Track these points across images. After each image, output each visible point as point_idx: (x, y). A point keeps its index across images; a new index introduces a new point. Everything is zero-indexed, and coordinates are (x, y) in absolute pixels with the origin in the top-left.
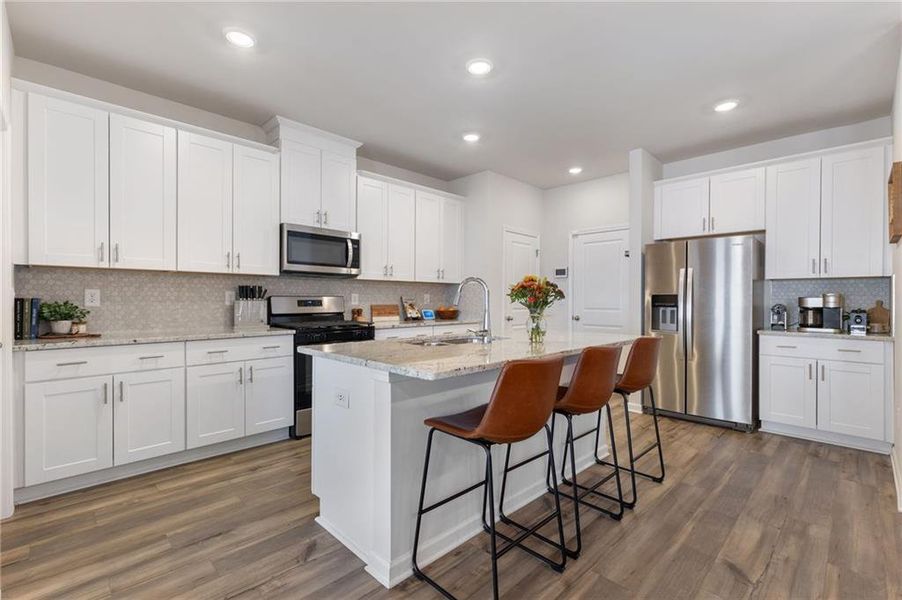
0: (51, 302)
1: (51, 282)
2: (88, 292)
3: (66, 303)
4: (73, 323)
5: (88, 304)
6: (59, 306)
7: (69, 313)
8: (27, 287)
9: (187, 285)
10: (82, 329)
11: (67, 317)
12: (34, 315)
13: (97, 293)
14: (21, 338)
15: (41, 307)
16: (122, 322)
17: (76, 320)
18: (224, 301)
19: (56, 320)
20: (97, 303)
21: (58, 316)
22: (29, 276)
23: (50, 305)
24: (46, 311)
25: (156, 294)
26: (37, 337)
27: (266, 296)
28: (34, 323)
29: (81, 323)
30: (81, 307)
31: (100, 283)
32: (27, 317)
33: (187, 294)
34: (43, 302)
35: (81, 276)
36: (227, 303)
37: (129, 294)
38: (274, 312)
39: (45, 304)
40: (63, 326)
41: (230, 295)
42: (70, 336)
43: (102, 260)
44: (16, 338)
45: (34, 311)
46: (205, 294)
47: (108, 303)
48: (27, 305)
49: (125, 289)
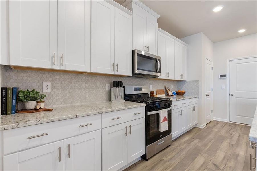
0: (25, 90)
1: (25, 78)
2: (45, 84)
3: (33, 90)
4: (37, 102)
5: (45, 91)
6: (29, 92)
7: (35, 97)
8: (11, 81)
9: (91, 81)
10: (42, 105)
11: (33, 99)
12: (14, 99)
13: (49, 84)
14: (6, 114)
15: (19, 93)
16: (61, 101)
17: (39, 100)
18: (105, 89)
19: (27, 101)
20: (49, 90)
21: (29, 99)
22: (12, 74)
23: (24, 92)
24: (21, 95)
25: (77, 85)
26: (16, 112)
27: (123, 86)
28: (14, 104)
29: (41, 102)
30: (41, 93)
31: (50, 79)
32: (9, 100)
33: (91, 85)
34: (20, 90)
35: (41, 75)
36: (107, 90)
37: (65, 85)
38: (126, 94)
39: (21, 91)
40: (31, 105)
41: (108, 86)
42: (36, 110)
43: (54, 64)
44: (2, 114)
45: (14, 96)
46: (98, 85)
47: (55, 90)
48: (10, 92)
49: (63, 82)
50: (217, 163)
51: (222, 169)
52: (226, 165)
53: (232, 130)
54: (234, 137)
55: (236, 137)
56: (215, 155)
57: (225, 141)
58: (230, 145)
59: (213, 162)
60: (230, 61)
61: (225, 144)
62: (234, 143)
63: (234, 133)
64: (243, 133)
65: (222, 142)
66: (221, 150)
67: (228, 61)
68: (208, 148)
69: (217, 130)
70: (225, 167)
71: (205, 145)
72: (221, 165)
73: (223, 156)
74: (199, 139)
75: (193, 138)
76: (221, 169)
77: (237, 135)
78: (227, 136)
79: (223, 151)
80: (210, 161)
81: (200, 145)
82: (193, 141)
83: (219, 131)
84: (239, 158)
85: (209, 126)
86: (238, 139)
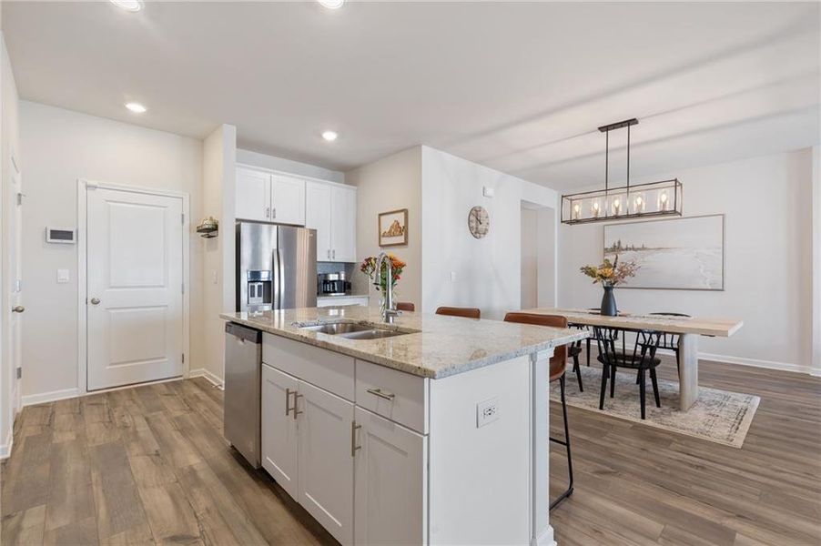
50: (175, 529)
51: (201, 532)
52: (198, 514)
53: (116, 415)
54: (138, 429)
55: (143, 429)
56: (145, 513)
57: (128, 454)
58: (154, 457)
59: (163, 536)
60: (88, 187)
61: (139, 463)
62: (156, 447)
63: (128, 420)
64: (151, 411)
65: (126, 464)
66: (145, 487)
67: (82, 186)
68: (102, 510)
69: (70, 436)
70: (198, 521)
71: (87, 507)
72: (186, 524)
73: (167, 499)
74: (34, 503)
75: (8, 517)
76: (199, 535)
77: (140, 421)
78: (120, 439)
79: (153, 487)
80: (152, 540)
81: (63, 520)
82: (19, 528)
83: (81, 438)
84: (201, 475)
85: (27, 438)
86: (154, 430)
